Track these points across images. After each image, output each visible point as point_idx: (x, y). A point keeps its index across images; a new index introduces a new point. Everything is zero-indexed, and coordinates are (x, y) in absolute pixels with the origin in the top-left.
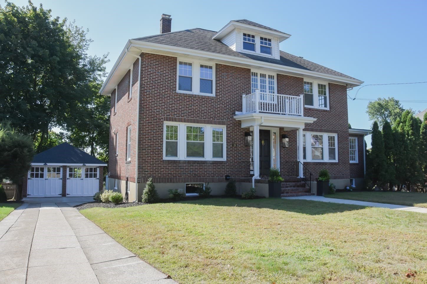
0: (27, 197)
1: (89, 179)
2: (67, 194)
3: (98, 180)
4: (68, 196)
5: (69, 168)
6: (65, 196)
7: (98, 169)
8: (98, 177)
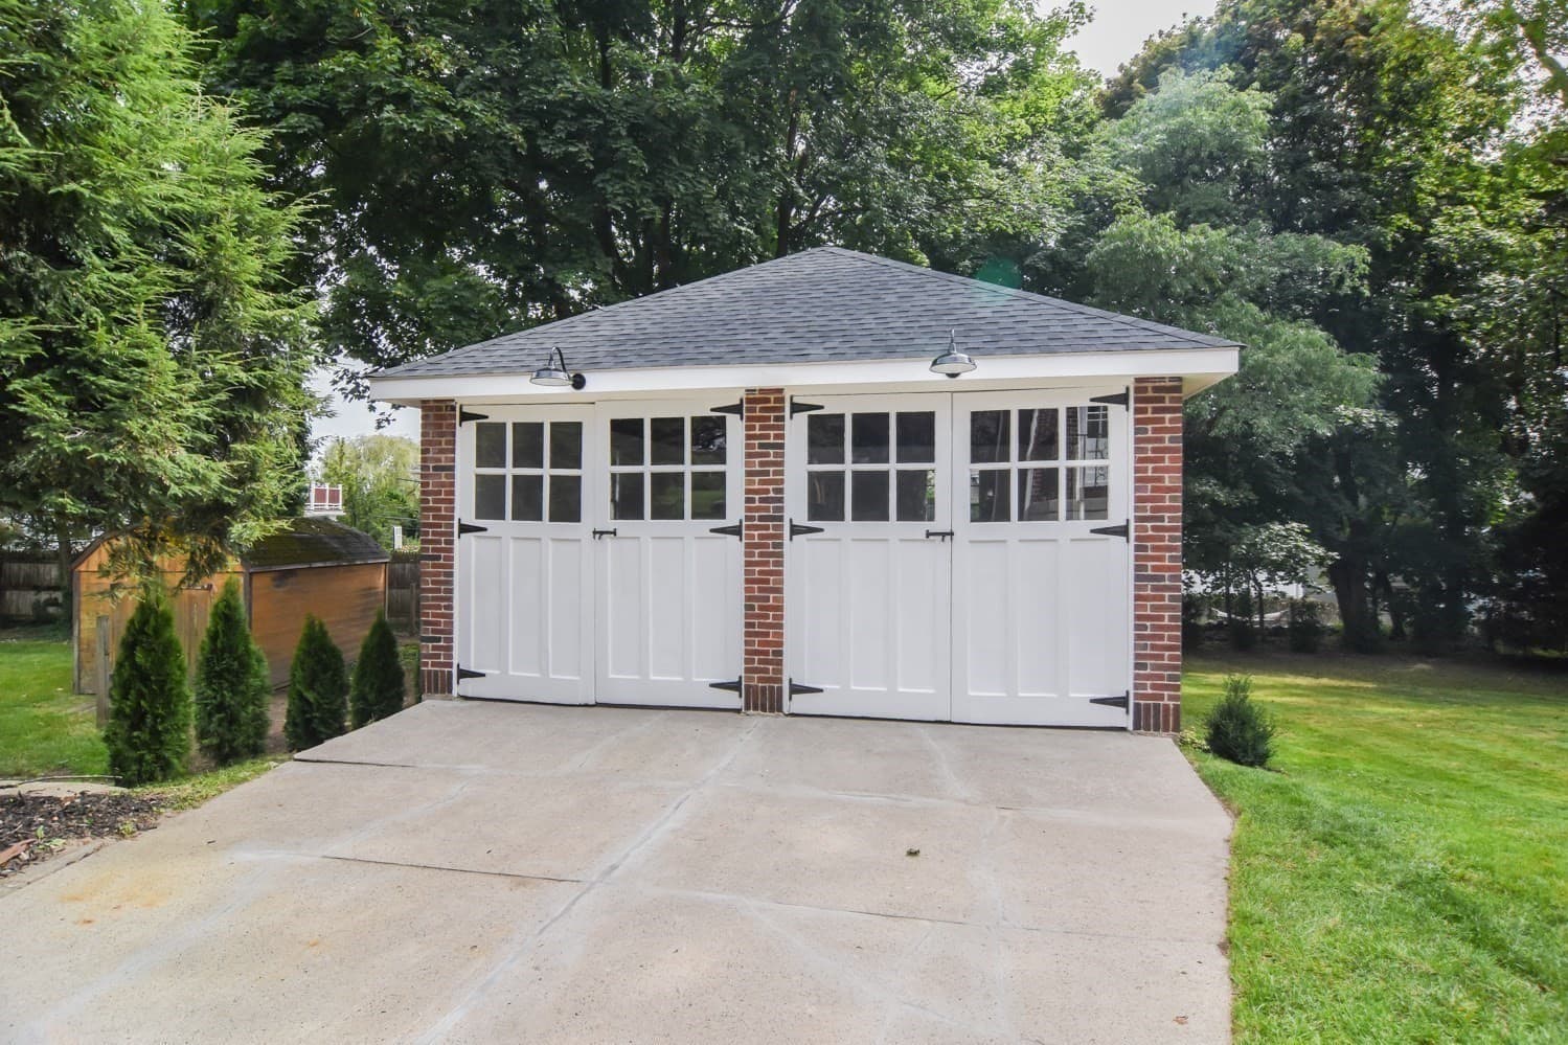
0: (456, 690)
1: (1013, 529)
2: (796, 690)
3: (1121, 552)
4: (800, 703)
5: (802, 419)
6: (776, 707)
7: (1121, 421)
8: (1121, 506)
